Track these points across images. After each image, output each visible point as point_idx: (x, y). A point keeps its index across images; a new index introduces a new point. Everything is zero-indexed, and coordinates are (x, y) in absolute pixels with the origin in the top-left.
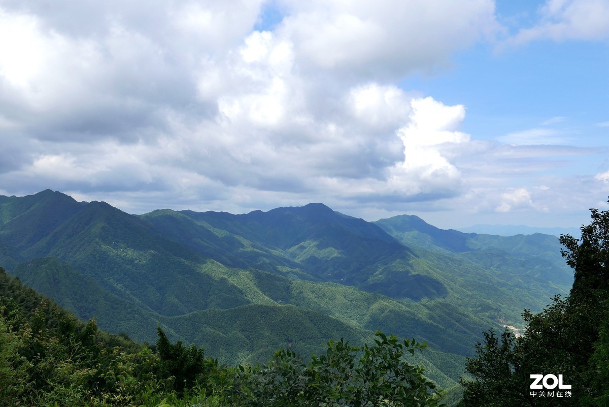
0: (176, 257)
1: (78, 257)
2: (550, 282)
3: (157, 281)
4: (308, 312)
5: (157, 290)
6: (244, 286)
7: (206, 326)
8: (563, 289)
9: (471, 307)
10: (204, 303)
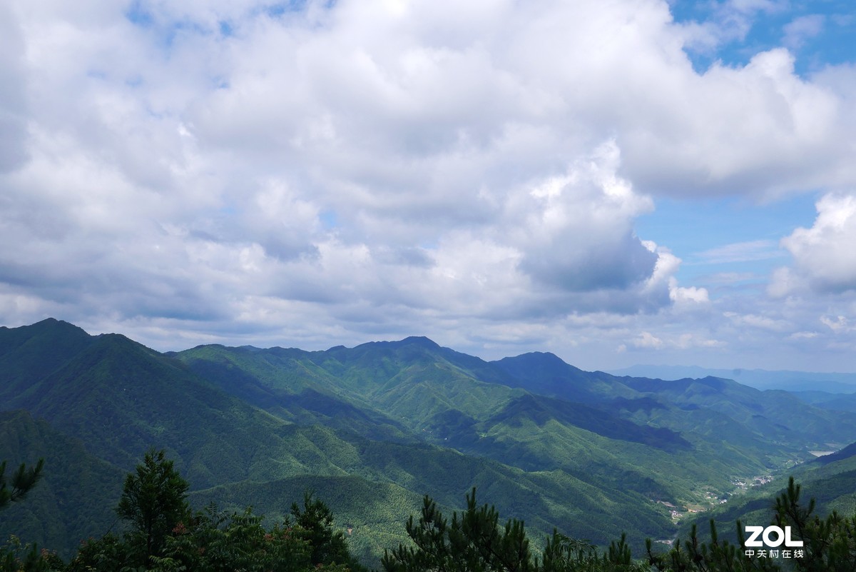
0: (211, 409)
1: (73, 410)
2: (724, 441)
3: (181, 442)
4: (379, 485)
5: (180, 454)
6: (301, 448)
7: (235, 504)
8: (740, 451)
9: (615, 477)
10: (244, 472)
